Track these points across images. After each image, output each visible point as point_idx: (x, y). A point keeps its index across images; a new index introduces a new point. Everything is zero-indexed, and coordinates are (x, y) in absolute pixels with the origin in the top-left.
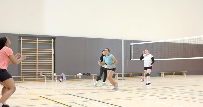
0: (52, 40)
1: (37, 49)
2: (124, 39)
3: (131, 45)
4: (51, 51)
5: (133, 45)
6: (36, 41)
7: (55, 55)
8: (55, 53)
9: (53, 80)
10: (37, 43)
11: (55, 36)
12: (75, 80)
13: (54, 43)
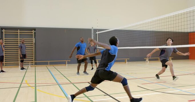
0: (32, 31)
1: (19, 39)
2: (94, 28)
3: (97, 34)
4: (32, 40)
5: (98, 34)
6: (18, 32)
7: (35, 44)
8: (35, 42)
9: (34, 65)
10: (19, 33)
11: (36, 27)
12: (49, 65)
13: (35, 33)
